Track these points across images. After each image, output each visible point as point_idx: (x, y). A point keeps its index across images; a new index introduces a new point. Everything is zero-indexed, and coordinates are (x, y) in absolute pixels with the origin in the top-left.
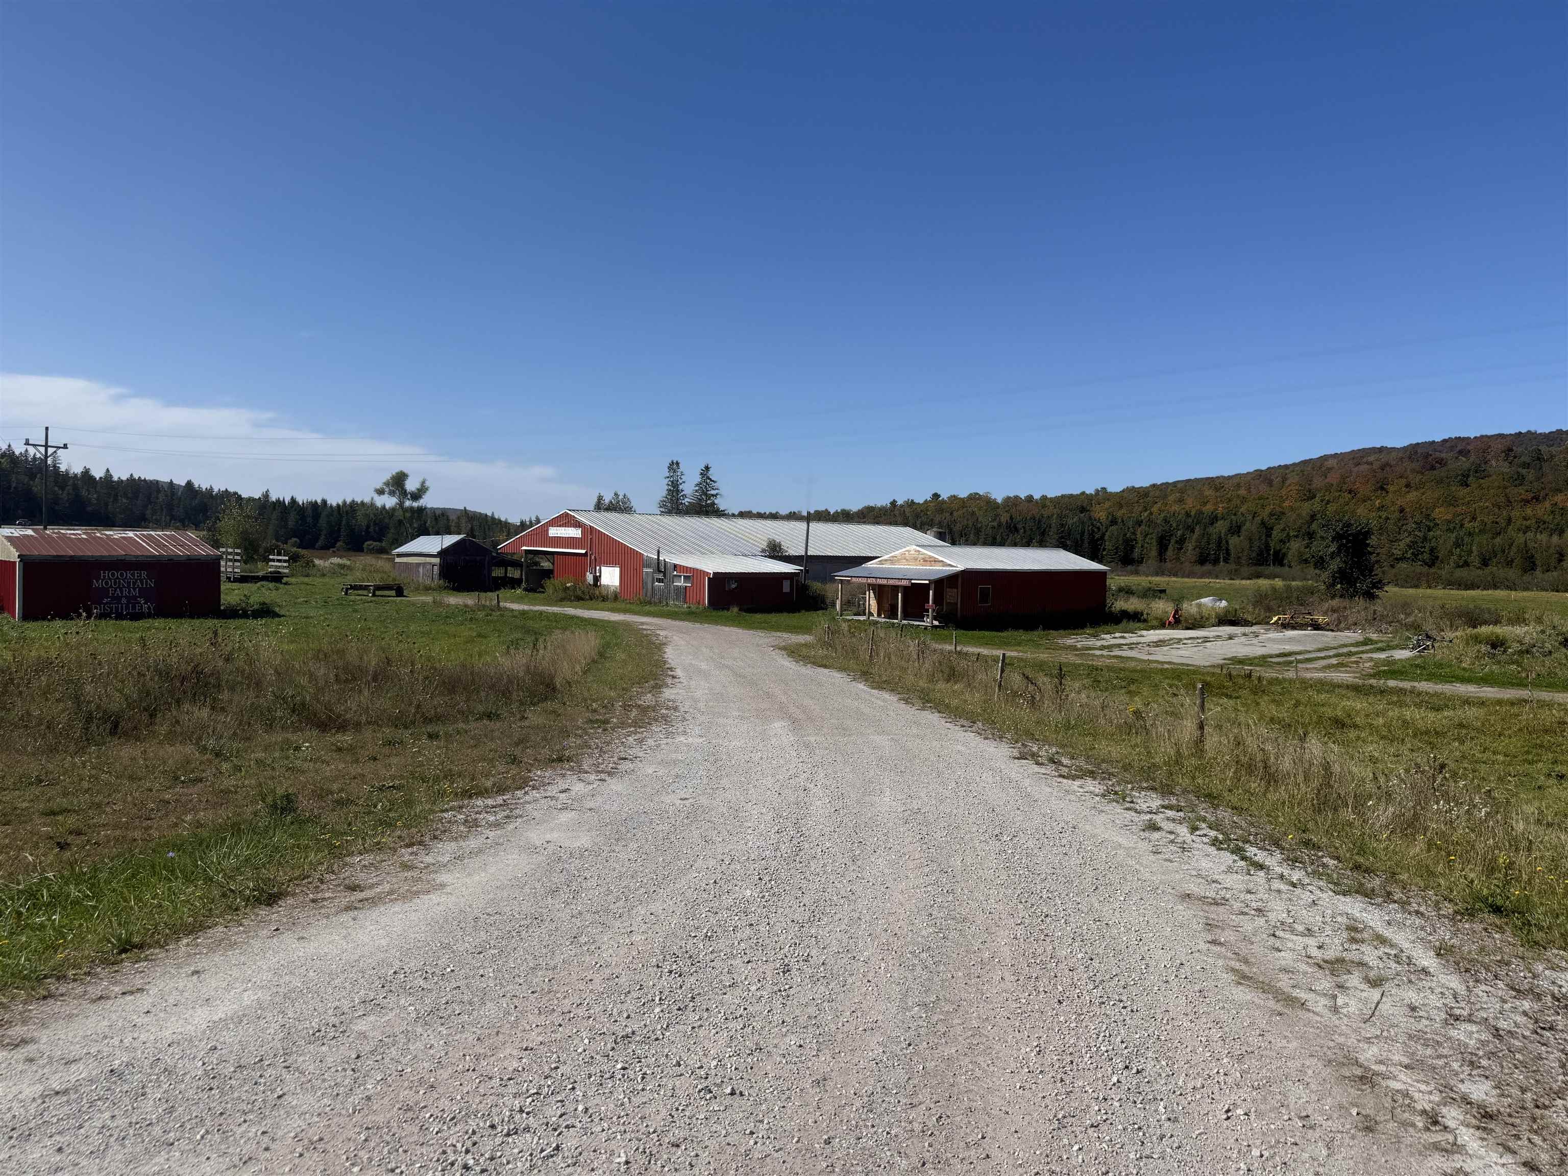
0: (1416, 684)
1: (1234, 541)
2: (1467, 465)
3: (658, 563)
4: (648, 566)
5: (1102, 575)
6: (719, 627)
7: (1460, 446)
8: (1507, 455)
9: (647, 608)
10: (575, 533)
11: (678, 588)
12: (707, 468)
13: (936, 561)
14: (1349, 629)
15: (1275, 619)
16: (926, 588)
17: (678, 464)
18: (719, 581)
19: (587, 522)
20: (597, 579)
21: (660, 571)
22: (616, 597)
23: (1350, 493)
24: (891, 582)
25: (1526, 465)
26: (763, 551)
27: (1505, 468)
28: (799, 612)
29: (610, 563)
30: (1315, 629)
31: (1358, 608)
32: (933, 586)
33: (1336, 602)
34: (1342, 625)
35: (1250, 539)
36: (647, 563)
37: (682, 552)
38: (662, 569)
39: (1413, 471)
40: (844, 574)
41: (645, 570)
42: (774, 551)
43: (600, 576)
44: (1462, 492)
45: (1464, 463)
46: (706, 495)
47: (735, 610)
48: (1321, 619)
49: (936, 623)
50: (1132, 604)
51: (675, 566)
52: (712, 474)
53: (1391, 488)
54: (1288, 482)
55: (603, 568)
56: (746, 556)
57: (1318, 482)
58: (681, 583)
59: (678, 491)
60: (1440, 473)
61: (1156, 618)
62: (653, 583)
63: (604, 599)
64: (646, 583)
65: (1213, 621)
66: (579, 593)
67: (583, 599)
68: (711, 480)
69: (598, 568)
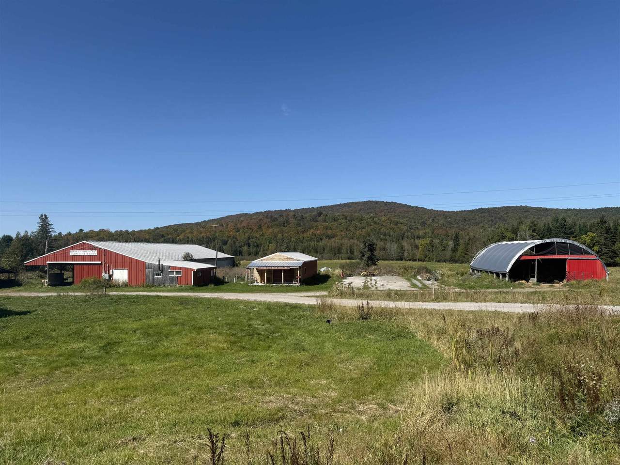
2: (284, 220)
3: (159, 266)
4: (150, 268)
7: (281, 213)
8: (294, 216)
10: (94, 253)
11: (172, 278)
15: (362, 274)
16: (295, 270)
18: (196, 273)
19: (102, 247)
20: (110, 276)
21: (159, 270)
22: (126, 285)
23: (251, 229)
24: (279, 268)
27: (295, 221)
29: (120, 266)
32: (298, 268)
36: (150, 266)
38: (161, 269)
39: (268, 221)
41: (147, 270)
42: (188, 258)
43: (113, 275)
44: (285, 229)
45: (281, 220)
47: (213, 286)
49: (300, 284)
51: (169, 267)
53: (263, 228)
54: (229, 226)
55: (114, 270)
57: (239, 226)
58: (175, 275)
60: (277, 222)
62: (153, 276)
64: (149, 277)
69: (111, 271)
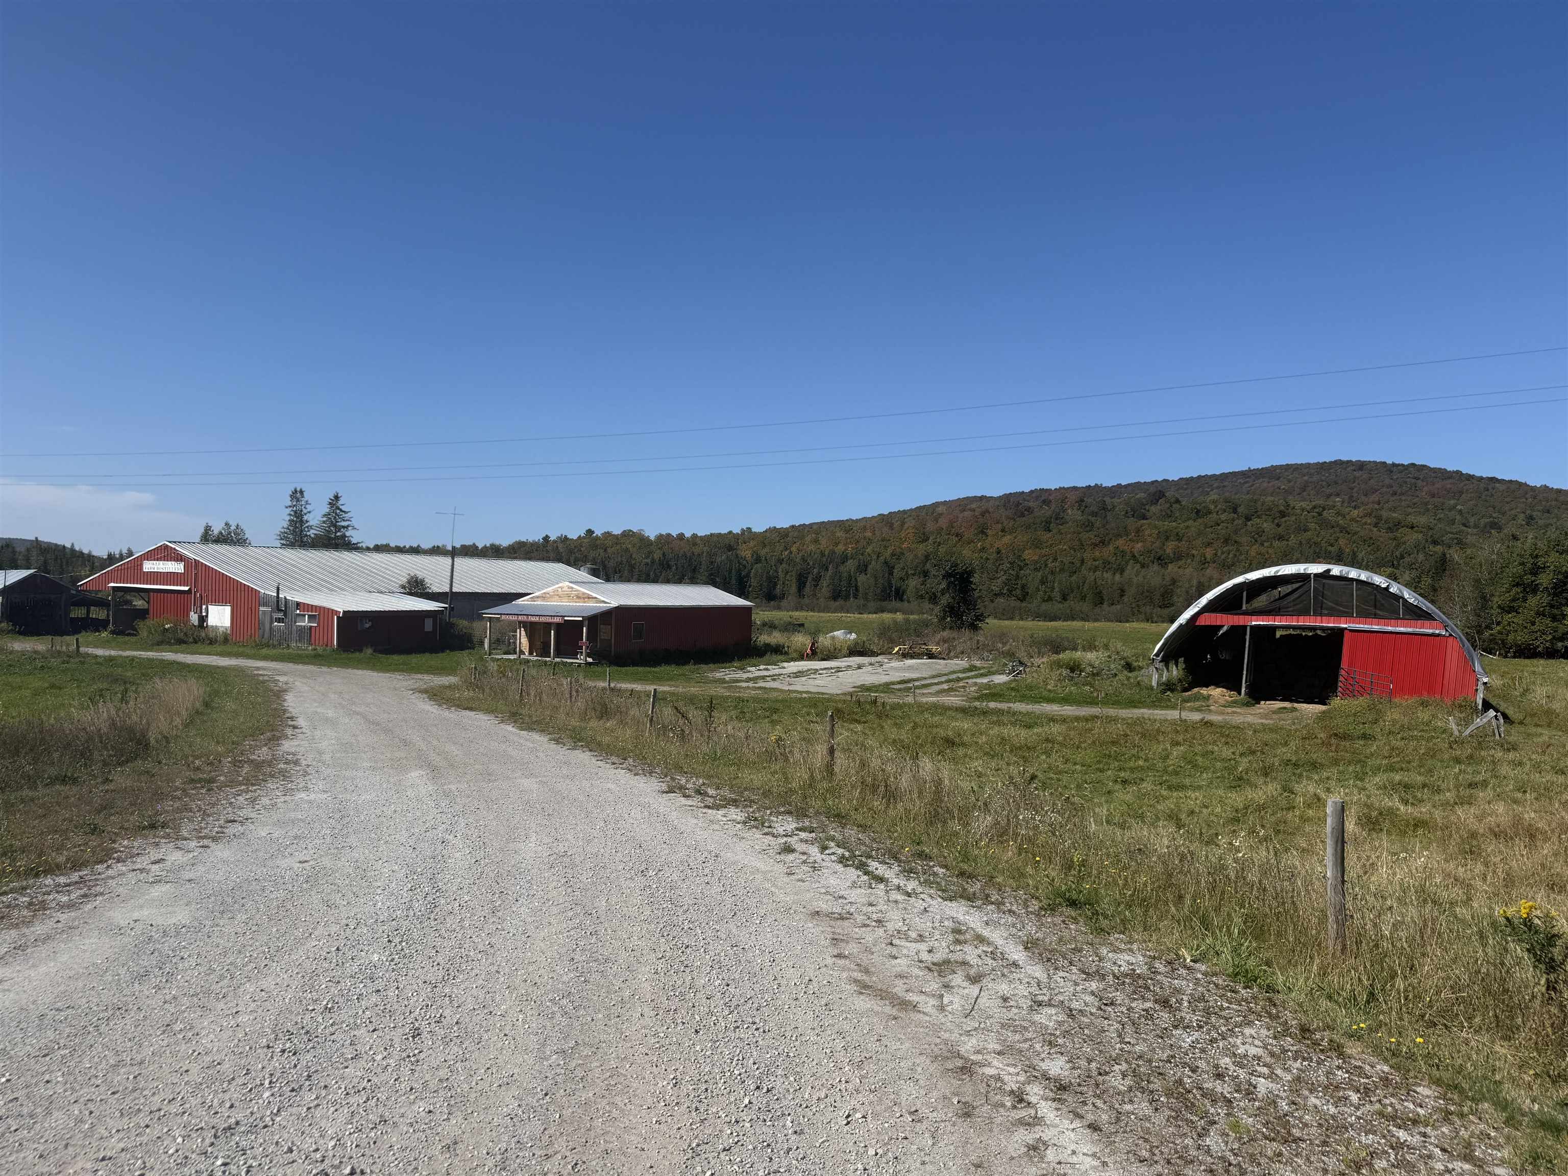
0: (1011, 705)
1: (862, 578)
2: (1049, 513)
3: (278, 602)
4: (265, 605)
5: (748, 610)
6: (350, 670)
7: (1042, 496)
8: (1080, 505)
9: (264, 651)
10: (177, 567)
11: (302, 629)
12: (337, 498)
13: (590, 598)
14: (957, 657)
15: (896, 649)
16: (577, 625)
17: (301, 492)
18: (350, 620)
19: (192, 556)
20: (203, 619)
21: (279, 610)
22: (226, 639)
23: (957, 536)
24: (543, 619)
25: (1094, 514)
26: (403, 587)
27: (1078, 515)
28: (443, 651)
29: (219, 601)
30: (930, 658)
31: (964, 638)
32: (586, 623)
33: (946, 634)
34: (952, 654)
35: (876, 577)
36: (265, 601)
37: (307, 587)
38: (282, 608)
39: (1008, 518)
40: (492, 612)
41: (261, 608)
42: (416, 587)
43: (207, 616)
44: (1046, 536)
45: (1047, 511)
46: (335, 526)
47: (369, 651)
48: (934, 648)
49: (590, 660)
50: (775, 638)
51: (298, 605)
52: (345, 503)
53: (989, 532)
54: (906, 526)
55: (210, 607)
56: (381, 592)
57: (930, 526)
58: (305, 623)
59: (302, 521)
60: (1028, 519)
61: (795, 651)
62: (271, 623)
63: (212, 642)
64: (263, 625)
65: (845, 651)
66: (181, 635)
67: (185, 642)
68: (341, 510)
69: (204, 607)
